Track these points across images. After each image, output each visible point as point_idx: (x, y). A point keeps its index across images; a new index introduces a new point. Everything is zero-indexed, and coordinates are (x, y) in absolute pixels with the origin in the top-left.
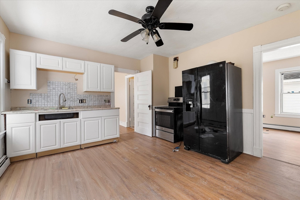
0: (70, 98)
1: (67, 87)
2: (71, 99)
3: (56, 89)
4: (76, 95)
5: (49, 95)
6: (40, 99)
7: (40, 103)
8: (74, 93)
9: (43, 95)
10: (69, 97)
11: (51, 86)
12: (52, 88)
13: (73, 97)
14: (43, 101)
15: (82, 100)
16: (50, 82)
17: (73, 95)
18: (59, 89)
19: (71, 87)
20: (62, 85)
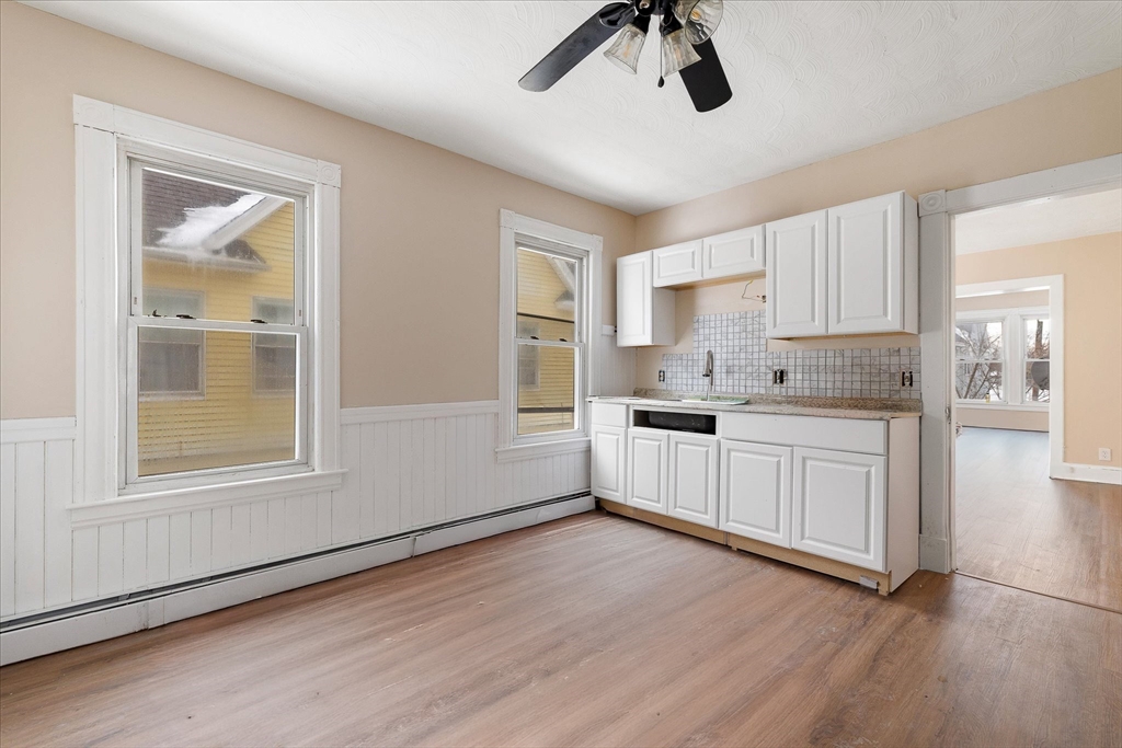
0: (746, 366)
1: (737, 329)
2: (749, 369)
3: (712, 337)
4: (763, 355)
5: (695, 357)
6: (679, 369)
7: (679, 381)
8: (756, 349)
9: (685, 357)
10: (743, 362)
11: (701, 331)
12: (701, 338)
13: (755, 363)
14: (685, 375)
15: (782, 373)
16: (698, 321)
17: (755, 355)
18: (718, 337)
19: (749, 328)
20: (725, 323)
